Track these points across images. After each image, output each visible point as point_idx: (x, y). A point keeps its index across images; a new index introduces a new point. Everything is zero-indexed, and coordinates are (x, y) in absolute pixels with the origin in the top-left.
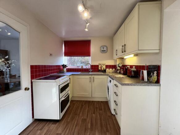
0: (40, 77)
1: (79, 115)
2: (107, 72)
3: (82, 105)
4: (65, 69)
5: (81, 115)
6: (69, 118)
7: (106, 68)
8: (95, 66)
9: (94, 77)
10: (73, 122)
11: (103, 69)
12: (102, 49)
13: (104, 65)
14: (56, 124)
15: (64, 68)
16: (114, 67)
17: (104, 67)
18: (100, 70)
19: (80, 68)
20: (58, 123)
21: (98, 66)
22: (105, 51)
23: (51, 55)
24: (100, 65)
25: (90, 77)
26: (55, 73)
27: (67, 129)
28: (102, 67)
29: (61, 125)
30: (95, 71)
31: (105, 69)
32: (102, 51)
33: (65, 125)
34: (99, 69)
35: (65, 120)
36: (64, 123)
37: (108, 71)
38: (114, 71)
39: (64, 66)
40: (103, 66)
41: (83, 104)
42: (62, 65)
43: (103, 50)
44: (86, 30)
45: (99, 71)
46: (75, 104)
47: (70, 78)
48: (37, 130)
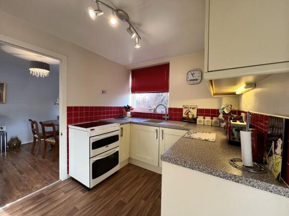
0: (78, 122)
1: (121, 191)
2: (198, 123)
3: (138, 177)
4: (129, 113)
5: (124, 192)
6: (105, 192)
7: (197, 115)
8: (176, 109)
9: (163, 131)
10: (105, 200)
11: (190, 116)
12: (191, 77)
13: (193, 108)
14: (84, 193)
15: (127, 111)
16: (213, 113)
17: (194, 112)
18: (184, 118)
19: (152, 112)
20: (87, 192)
21: (181, 110)
22: (197, 80)
23: (103, 92)
24: (186, 108)
25: (157, 130)
26: (110, 118)
27: (91, 206)
28: (189, 113)
29: (88, 198)
30: (175, 120)
31: (195, 116)
32: (191, 80)
33: (93, 199)
34: (184, 115)
35: (98, 192)
36: (93, 196)
37: (200, 121)
38: (216, 122)
39: (128, 108)
40: (191, 110)
41: (141, 176)
42: (125, 107)
43: (193, 78)
44: (138, 47)
45: (183, 120)
46: (131, 170)
47: (122, 128)
48: (63, 191)
